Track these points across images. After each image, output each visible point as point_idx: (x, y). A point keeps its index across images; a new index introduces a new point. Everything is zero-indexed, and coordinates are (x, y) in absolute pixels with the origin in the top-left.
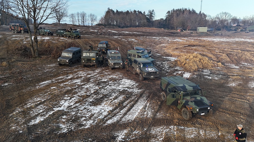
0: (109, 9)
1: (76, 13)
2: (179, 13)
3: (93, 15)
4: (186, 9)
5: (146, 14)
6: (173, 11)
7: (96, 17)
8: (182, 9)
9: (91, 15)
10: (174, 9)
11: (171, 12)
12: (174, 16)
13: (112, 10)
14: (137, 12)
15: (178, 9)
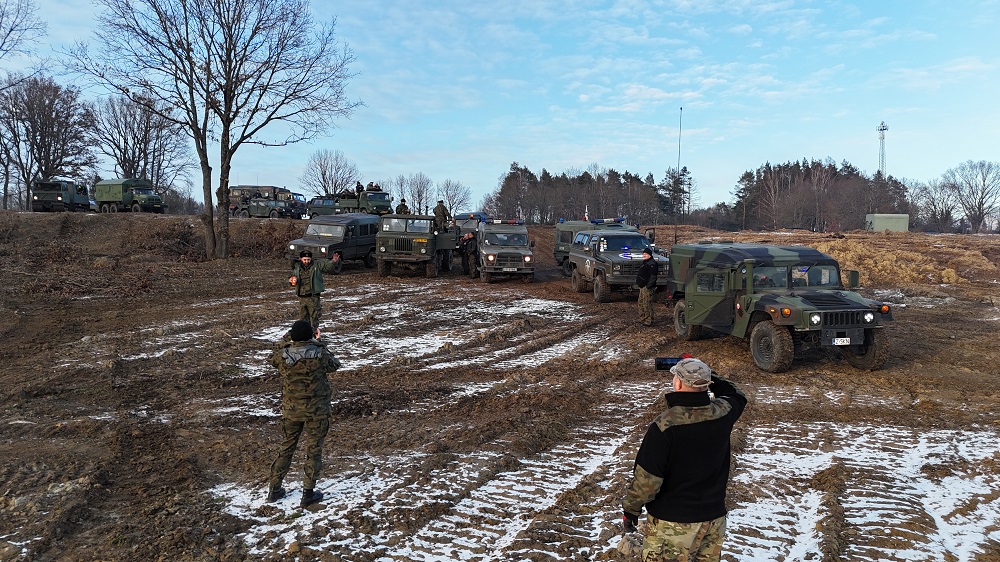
0: (514, 166)
1: (394, 181)
2: (790, 177)
3: (457, 187)
4: (817, 165)
5: (656, 183)
6: (764, 172)
7: (467, 194)
8: (801, 165)
9: (448, 185)
10: (767, 165)
11: (759, 176)
12: (770, 191)
13: (526, 170)
14: (624, 177)
15: (788, 165)
